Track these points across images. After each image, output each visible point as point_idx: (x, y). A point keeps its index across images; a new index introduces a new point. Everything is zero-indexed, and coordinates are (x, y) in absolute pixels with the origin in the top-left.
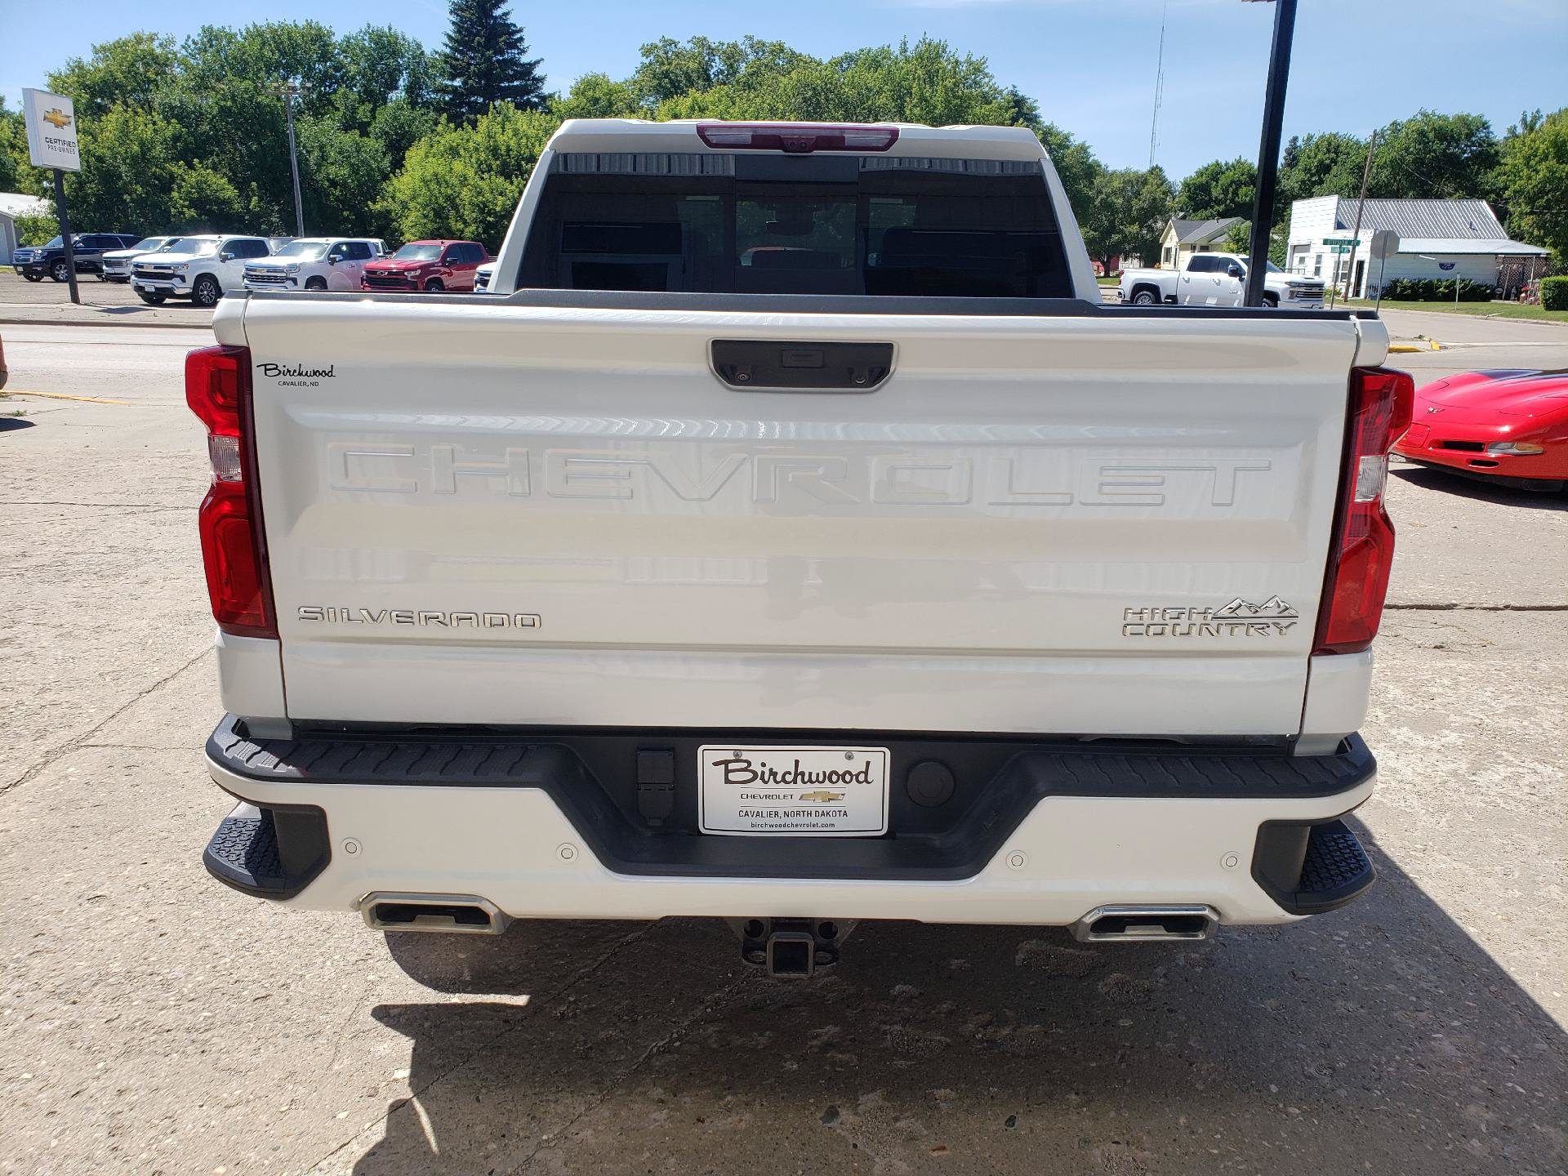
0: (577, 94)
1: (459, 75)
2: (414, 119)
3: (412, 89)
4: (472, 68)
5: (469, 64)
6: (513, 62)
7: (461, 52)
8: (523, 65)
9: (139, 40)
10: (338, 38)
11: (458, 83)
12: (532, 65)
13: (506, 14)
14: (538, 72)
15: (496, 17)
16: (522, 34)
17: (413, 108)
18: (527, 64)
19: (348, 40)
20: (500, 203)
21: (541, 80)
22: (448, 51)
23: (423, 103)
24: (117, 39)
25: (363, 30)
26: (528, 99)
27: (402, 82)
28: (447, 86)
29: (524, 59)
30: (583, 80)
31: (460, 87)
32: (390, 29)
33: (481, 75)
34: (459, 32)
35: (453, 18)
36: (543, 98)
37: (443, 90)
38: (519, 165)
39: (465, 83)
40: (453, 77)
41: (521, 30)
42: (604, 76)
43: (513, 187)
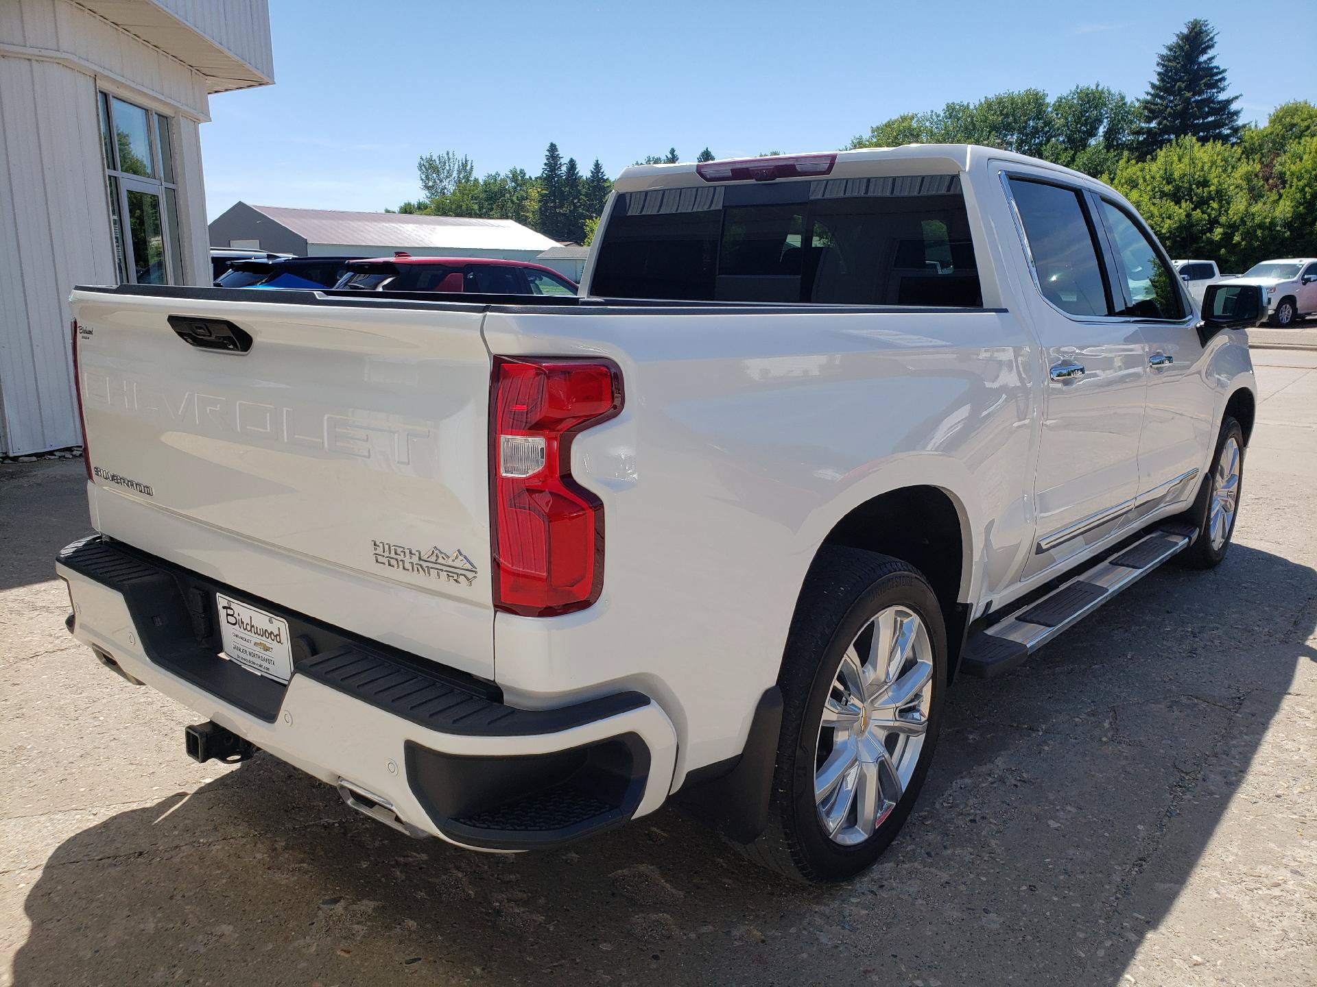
0: (1275, 120)
1: (1155, 118)
2: (1107, 160)
3: (1111, 135)
4: (1169, 109)
5: (1167, 107)
6: (1210, 100)
7: (1161, 98)
8: (1219, 102)
9: (904, 119)
10: (1051, 100)
11: (1153, 124)
12: (1228, 102)
13: (1211, 59)
14: (1234, 107)
15: (1201, 63)
16: (1224, 75)
17: (1108, 151)
18: (1225, 101)
19: (1060, 100)
20: (1166, 226)
21: (1236, 113)
22: (1149, 97)
23: (1118, 145)
24: (889, 119)
25: (1073, 91)
26: (1220, 132)
27: (1101, 130)
28: (1142, 128)
29: (1222, 97)
30: (1282, 108)
31: (1155, 127)
32: (1098, 86)
33: (1175, 116)
34: (1162, 80)
35: (1160, 69)
36: (1235, 130)
37: (1139, 132)
38: (1191, 189)
39: (1159, 124)
40: (1149, 120)
41: (1224, 71)
42: (1306, 103)
43: (1181, 211)
